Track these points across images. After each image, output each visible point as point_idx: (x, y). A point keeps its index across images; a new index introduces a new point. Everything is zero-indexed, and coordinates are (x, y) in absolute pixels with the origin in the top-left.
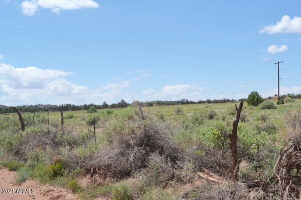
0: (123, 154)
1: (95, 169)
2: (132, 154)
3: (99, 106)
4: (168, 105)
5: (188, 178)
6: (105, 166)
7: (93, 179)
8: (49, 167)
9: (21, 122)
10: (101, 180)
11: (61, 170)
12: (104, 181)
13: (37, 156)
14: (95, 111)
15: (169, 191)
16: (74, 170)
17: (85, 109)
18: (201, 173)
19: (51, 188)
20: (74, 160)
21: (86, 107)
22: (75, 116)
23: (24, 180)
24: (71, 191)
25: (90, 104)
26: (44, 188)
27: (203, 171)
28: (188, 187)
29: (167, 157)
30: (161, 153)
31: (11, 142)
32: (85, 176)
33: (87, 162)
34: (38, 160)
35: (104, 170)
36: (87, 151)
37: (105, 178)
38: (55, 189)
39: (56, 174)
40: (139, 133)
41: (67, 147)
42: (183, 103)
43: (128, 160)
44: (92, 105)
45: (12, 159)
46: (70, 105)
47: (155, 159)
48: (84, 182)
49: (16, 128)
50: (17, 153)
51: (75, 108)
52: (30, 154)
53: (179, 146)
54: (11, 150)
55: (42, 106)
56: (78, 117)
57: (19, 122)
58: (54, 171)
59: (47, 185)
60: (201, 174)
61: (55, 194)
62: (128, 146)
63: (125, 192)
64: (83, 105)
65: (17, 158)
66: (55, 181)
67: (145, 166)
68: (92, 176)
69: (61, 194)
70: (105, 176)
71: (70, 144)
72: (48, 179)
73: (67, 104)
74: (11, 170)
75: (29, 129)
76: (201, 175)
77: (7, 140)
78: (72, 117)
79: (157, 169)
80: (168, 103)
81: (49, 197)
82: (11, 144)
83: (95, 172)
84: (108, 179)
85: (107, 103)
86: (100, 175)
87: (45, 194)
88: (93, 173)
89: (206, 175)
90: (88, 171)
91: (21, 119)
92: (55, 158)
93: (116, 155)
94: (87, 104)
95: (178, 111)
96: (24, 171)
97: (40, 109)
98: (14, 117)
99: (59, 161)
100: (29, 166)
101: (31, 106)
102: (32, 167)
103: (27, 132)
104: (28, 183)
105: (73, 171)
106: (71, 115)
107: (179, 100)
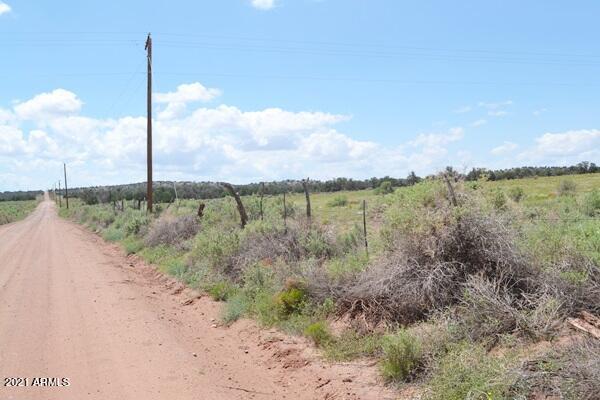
0: (412, 275)
1: (359, 302)
2: (431, 277)
3: (401, 181)
4: (549, 175)
5: (545, 330)
6: (378, 298)
7: (354, 322)
8: (277, 296)
9: (241, 213)
10: (369, 326)
11: (299, 302)
12: (375, 326)
13: (259, 275)
14: (392, 191)
15: (501, 353)
16: (322, 304)
17: (374, 187)
18: (577, 320)
19: (279, 335)
20: (324, 285)
21: (374, 184)
22: (350, 200)
23: (235, 319)
24: (313, 343)
25: (383, 177)
26: (266, 334)
27: (582, 317)
28: (543, 348)
29: (502, 284)
30: (490, 276)
31: (220, 250)
32: (340, 315)
33: (345, 288)
34: (262, 283)
35: (377, 305)
36: (347, 268)
37: (377, 322)
38: (286, 337)
39: (289, 309)
40: (445, 233)
41: (312, 260)
42: (582, 170)
43: (421, 286)
44: (387, 179)
45: (220, 281)
46: (345, 179)
47: (478, 286)
48: (338, 327)
49: (232, 223)
50: (229, 270)
51: (354, 186)
52: (249, 271)
53: (531, 260)
54: (220, 263)
55: (294, 184)
56: (355, 203)
57: (238, 213)
58: (286, 304)
59: (273, 330)
60: (575, 322)
61: (284, 347)
62: (425, 259)
63: (408, 350)
64: (369, 179)
65: (229, 278)
66: (287, 323)
67: (455, 301)
68: (353, 317)
69: (295, 347)
70: (377, 318)
71: (318, 255)
72: (276, 318)
73: (339, 179)
74: (218, 300)
75: (251, 226)
76: (576, 325)
77: (212, 245)
78: (343, 203)
79: (481, 307)
80: (548, 172)
81: (273, 351)
82: (219, 252)
83: (359, 309)
84: (383, 324)
85: (417, 175)
86: (367, 315)
87: (267, 345)
88: (354, 311)
89: (587, 325)
90: (347, 306)
91: (240, 207)
92: (289, 280)
93: (397, 277)
94: (378, 178)
95: (567, 189)
96: (236, 301)
97: (290, 189)
98: (230, 203)
99: (295, 286)
100: (246, 293)
101: (274, 182)
102: (252, 295)
103: (248, 232)
104: (242, 323)
105: (321, 306)
106: (342, 199)
107: (575, 164)
